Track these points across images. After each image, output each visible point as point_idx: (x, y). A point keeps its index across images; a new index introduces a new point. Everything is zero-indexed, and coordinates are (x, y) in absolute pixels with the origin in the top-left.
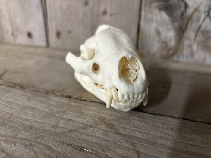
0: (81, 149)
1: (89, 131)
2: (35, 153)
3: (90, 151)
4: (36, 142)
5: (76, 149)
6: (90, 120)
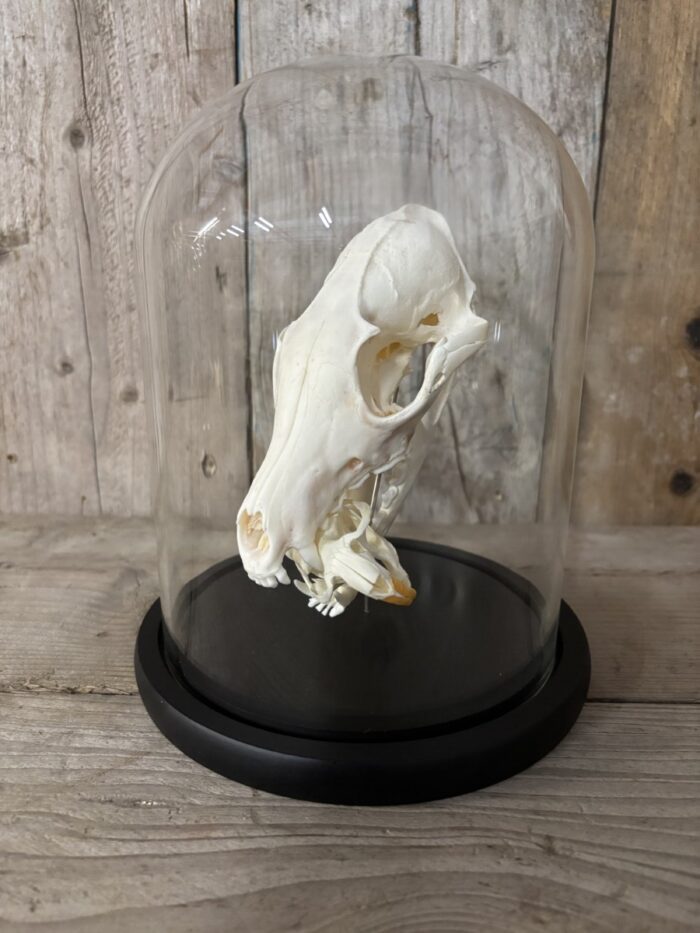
0: (134, 804)
1: (144, 764)
2: (35, 832)
3: (155, 803)
4: (26, 813)
5: (124, 807)
6: (141, 741)
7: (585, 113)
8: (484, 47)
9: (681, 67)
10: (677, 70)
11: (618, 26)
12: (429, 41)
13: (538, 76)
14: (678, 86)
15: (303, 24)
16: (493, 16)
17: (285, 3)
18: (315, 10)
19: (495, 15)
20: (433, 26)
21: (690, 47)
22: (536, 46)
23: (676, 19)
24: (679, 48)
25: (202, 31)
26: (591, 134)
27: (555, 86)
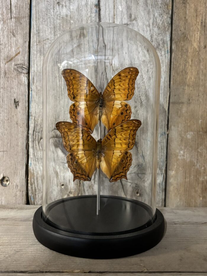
7: (164, 43)
8: (125, 19)
9: (199, 27)
10: (198, 28)
11: (175, 12)
12: (104, 16)
13: (145, 29)
14: (198, 34)
15: (56, 9)
16: (128, 8)
17: (49, 1)
18: (61, 4)
19: (129, 8)
20: (105, 11)
21: (202, 20)
22: (144, 19)
23: (196, 10)
24: (198, 21)
25: (17, 11)
26: (166, 50)
27: (152, 33)
